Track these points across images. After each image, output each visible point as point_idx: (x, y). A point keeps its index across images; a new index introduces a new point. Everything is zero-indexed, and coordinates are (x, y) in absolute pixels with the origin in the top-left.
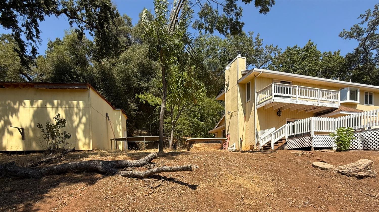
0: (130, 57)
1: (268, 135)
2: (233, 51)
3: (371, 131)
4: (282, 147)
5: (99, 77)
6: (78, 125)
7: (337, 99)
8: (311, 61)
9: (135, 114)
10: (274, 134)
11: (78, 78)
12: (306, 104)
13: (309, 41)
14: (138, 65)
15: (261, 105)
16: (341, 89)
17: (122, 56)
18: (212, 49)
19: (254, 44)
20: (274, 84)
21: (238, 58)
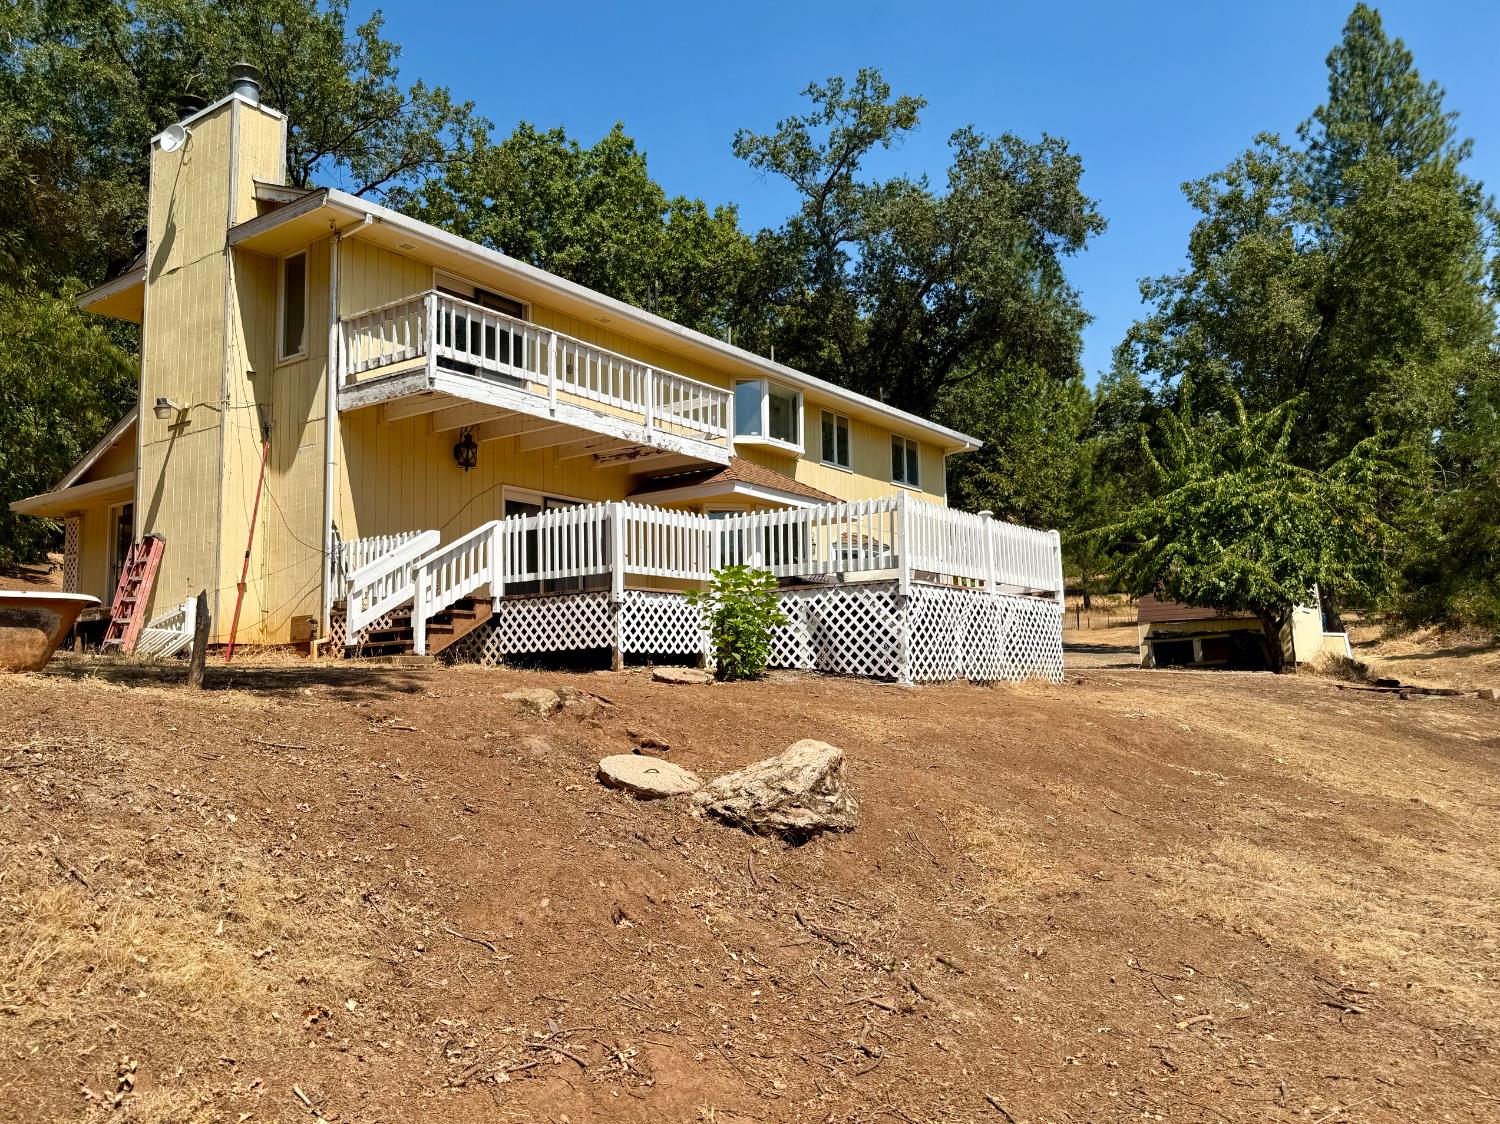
1: (399, 570)
2: (223, 52)
3: (842, 593)
4: (474, 643)
7: (724, 425)
8: (625, 218)
10: (430, 567)
12: (596, 430)
13: (617, 127)
15: (363, 393)
16: (738, 383)
19: (352, 55)
20: (435, 298)
21: (236, 104)
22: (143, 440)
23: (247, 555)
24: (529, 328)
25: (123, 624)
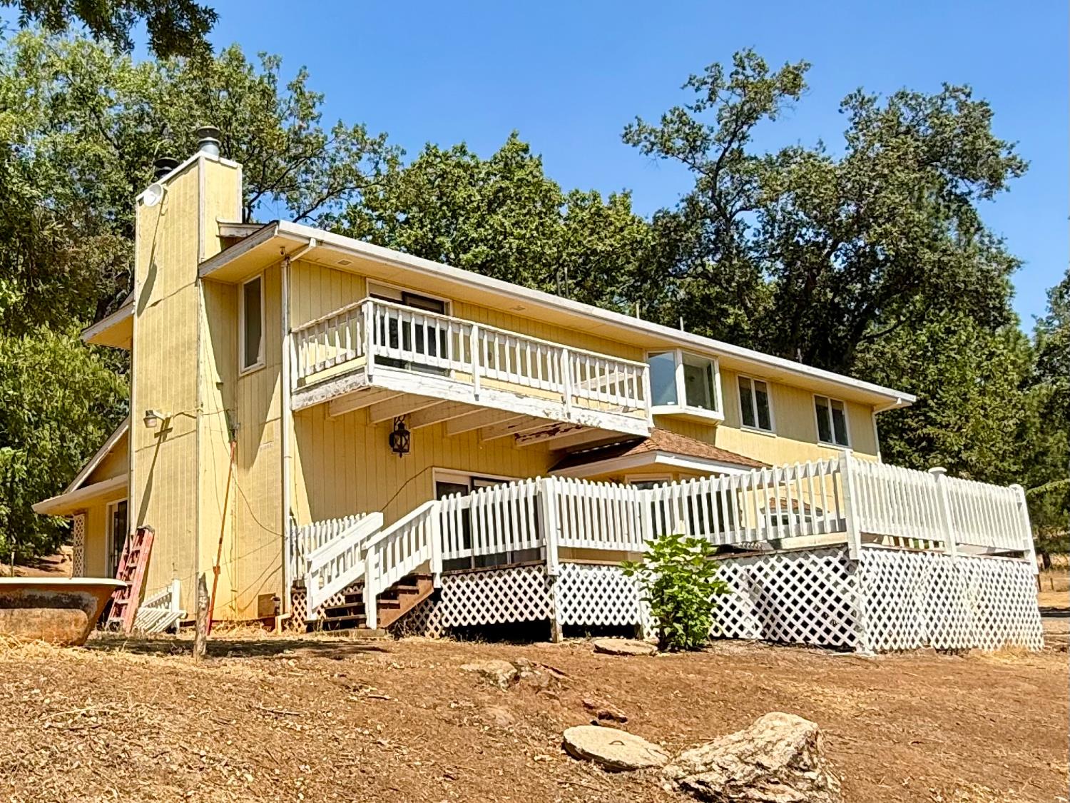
1: (349, 550)
2: (182, 120)
3: (786, 560)
4: (418, 617)
7: (641, 398)
8: (525, 215)
10: (377, 546)
12: (516, 410)
13: (513, 136)
15: (311, 393)
16: (651, 355)
18: (83, 98)
19: (284, 107)
20: (370, 304)
21: (202, 161)
22: (134, 447)
23: (221, 542)
24: (453, 322)
25: (123, 605)
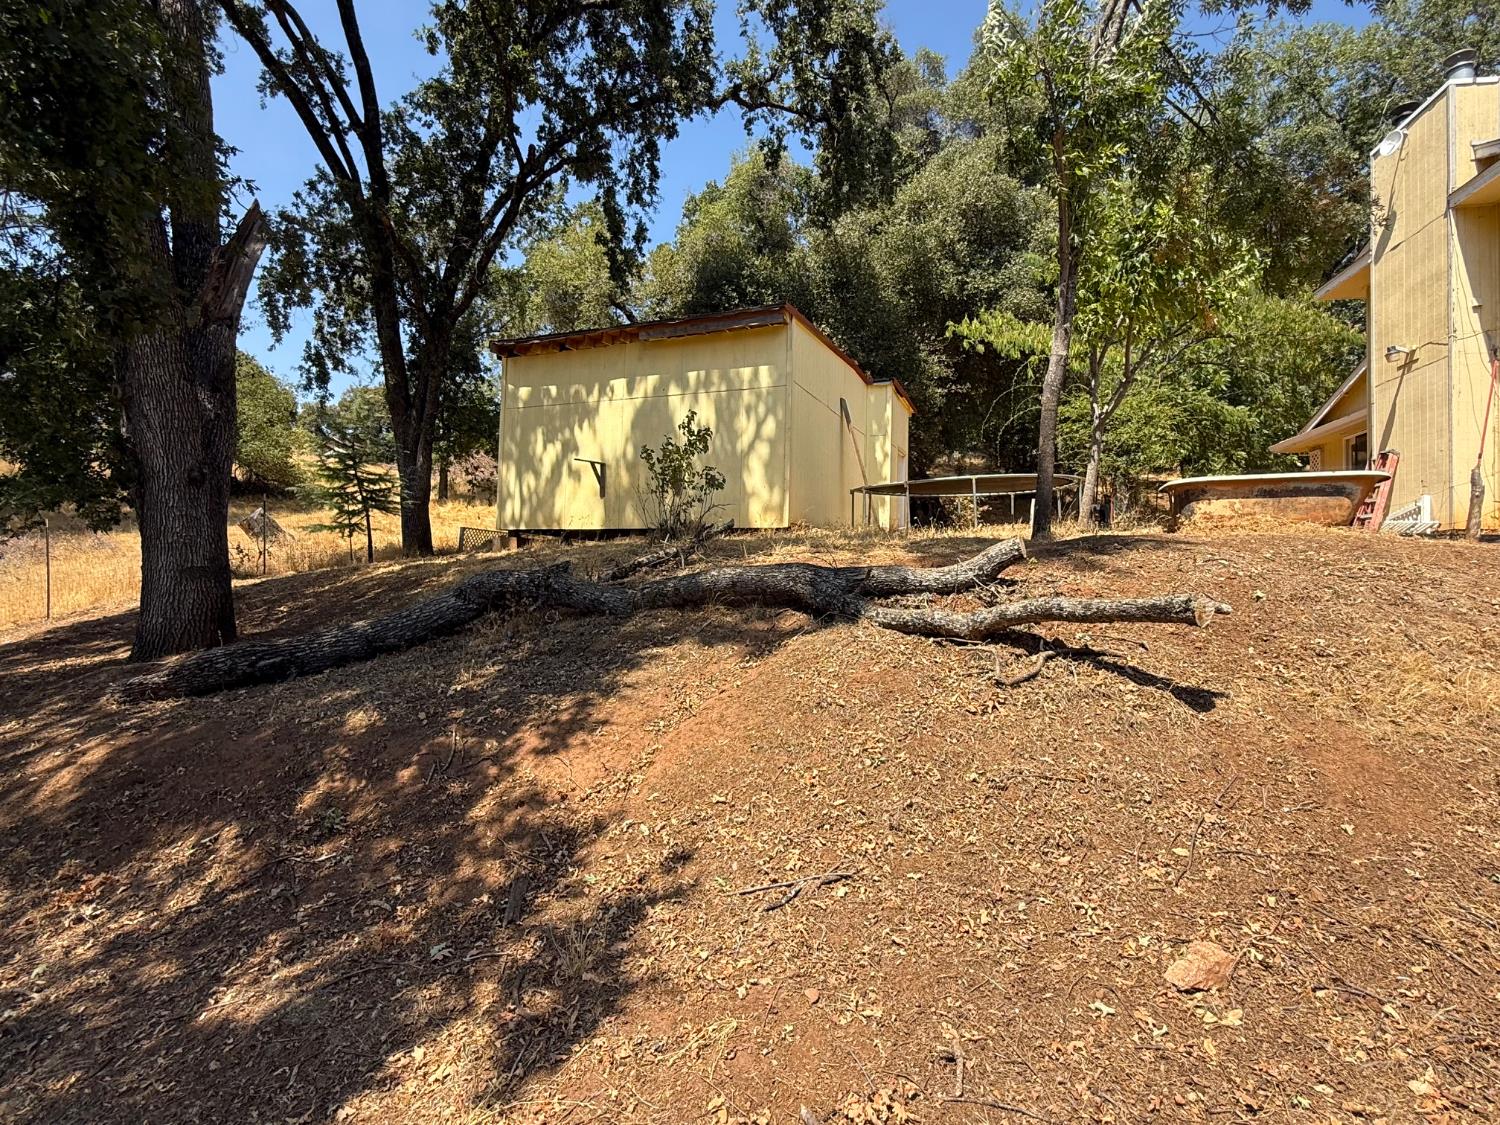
0: (933, 192)
5: (824, 281)
6: (751, 446)
9: (941, 395)
11: (761, 294)
14: (963, 214)
17: (903, 196)
21: (1451, 90)
